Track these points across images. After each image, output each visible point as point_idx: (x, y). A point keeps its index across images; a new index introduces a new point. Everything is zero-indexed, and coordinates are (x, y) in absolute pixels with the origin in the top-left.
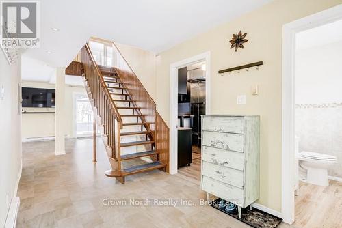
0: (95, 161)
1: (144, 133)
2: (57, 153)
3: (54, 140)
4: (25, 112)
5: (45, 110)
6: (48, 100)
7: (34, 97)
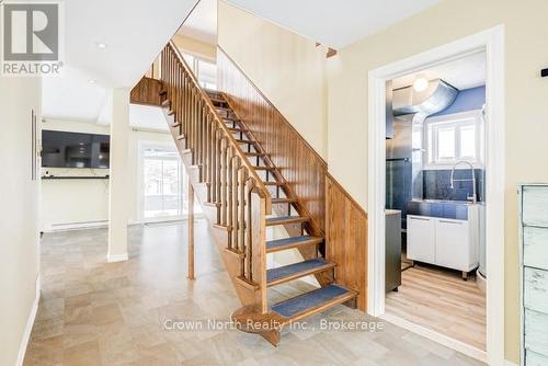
0: (192, 277)
1: (295, 222)
2: (111, 258)
3: (105, 229)
4: (52, 177)
5: (88, 172)
6: (93, 156)
7: (68, 150)
